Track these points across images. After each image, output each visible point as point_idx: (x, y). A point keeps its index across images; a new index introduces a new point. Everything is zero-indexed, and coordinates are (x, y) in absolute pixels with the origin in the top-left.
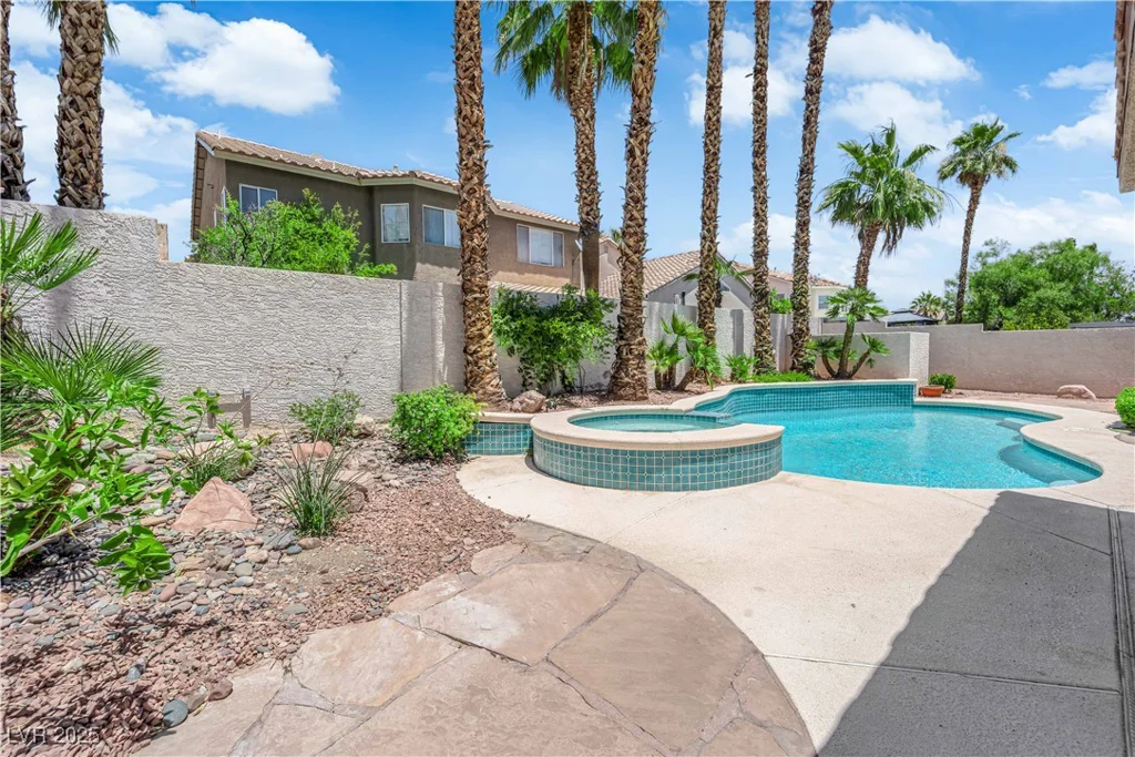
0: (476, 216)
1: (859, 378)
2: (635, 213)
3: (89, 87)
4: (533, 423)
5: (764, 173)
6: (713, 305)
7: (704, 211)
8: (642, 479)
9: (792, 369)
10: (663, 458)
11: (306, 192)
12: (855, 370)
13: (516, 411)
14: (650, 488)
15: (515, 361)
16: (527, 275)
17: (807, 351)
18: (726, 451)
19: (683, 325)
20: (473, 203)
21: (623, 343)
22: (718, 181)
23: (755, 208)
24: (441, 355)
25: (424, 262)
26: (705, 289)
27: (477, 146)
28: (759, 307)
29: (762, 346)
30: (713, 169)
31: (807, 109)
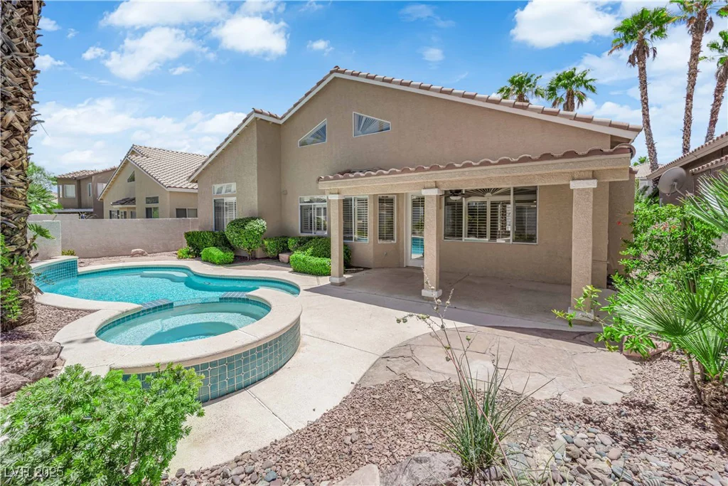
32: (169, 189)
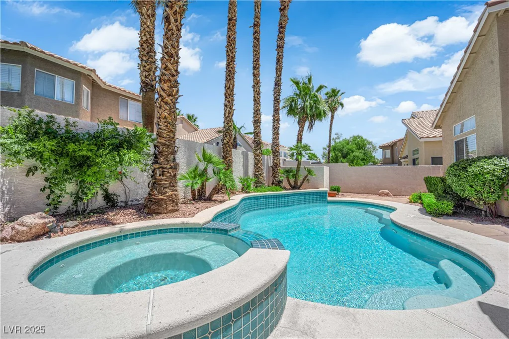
1: (303, 188)
5: (258, 79)
6: (231, 146)
7: (226, 90)
9: (273, 184)
12: (301, 185)
15: (38, 180)
17: (280, 174)
19: (210, 156)
21: (157, 166)
22: (234, 74)
23: (254, 97)
26: (226, 137)
28: (256, 150)
29: (258, 171)
30: (231, 66)
31: (278, 54)
32: (422, 140)
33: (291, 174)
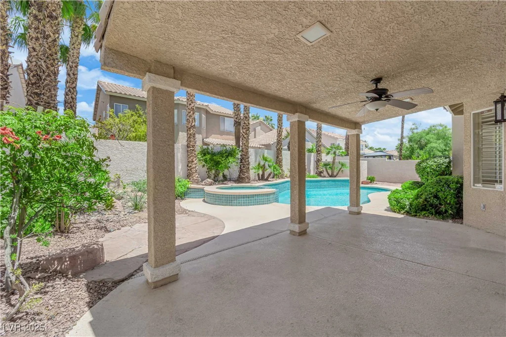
0: (191, 124)
1: (338, 177)
2: (246, 122)
3: (74, 85)
4: (205, 189)
6: (281, 150)
8: (229, 203)
9: (316, 173)
10: (235, 197)
11: (137, 106)
12: (337, 175)
13: (203, 185)
14: (232, 205)
15: (205, 169)
16: (223, 136)
17: (321, 167)
18: (253, 195)
19: (267, 157)
20: (191, 120)
21: (242, 164)
24: (180, 167)
25: (182, 132)
26: (278, 145)
27: (192, 102)
33: (329, 166)
